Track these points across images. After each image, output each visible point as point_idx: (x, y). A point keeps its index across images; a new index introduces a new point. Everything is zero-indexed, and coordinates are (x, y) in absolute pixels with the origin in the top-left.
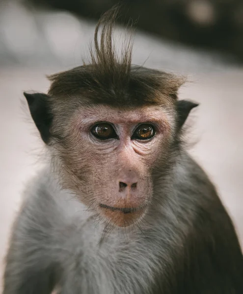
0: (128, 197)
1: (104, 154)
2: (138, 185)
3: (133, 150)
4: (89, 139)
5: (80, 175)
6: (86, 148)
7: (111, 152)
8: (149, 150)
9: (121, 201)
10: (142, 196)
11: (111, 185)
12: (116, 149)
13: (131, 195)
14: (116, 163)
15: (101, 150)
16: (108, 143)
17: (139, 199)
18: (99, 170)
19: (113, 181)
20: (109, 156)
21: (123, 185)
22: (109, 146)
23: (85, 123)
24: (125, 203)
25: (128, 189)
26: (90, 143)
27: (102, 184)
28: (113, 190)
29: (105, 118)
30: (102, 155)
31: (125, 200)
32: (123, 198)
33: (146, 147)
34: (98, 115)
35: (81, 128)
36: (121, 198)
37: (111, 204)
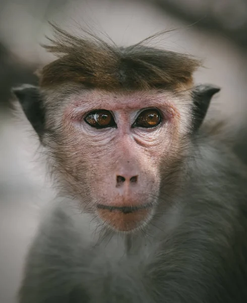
0: (126, 193)
1: (100, 146)
2: (139, 179)
3: (133, 139)
4: (83, 129)
5: (76, 175)
6: (79, 140)
7: (107, 143)
8: (154, 140)
9: (118, 198)
10: (144, 192)
11: (107, 180)
12: (113, 139)
13: (130, 191)
14: (113, 155)
15: (96, 141)
16: (104, 133)
17: (141, 195)
18: (95, 165)
19: (110, 175)
20: (106, 147)
21: (121, 179)
22: (105, 136)
23: (77, 113)
24: (124, 199)
25: (126, 184)
26: (83, 134)
27: (97, 180)
28: (109, 185)
29: (99, 105)
30: (98, 148)
31: (122, 196)
32: (121, 195)
33: (150, 137)
34: (91, 103)
35: (72, 117)
36: (119, 194)
37: (108, 202)
